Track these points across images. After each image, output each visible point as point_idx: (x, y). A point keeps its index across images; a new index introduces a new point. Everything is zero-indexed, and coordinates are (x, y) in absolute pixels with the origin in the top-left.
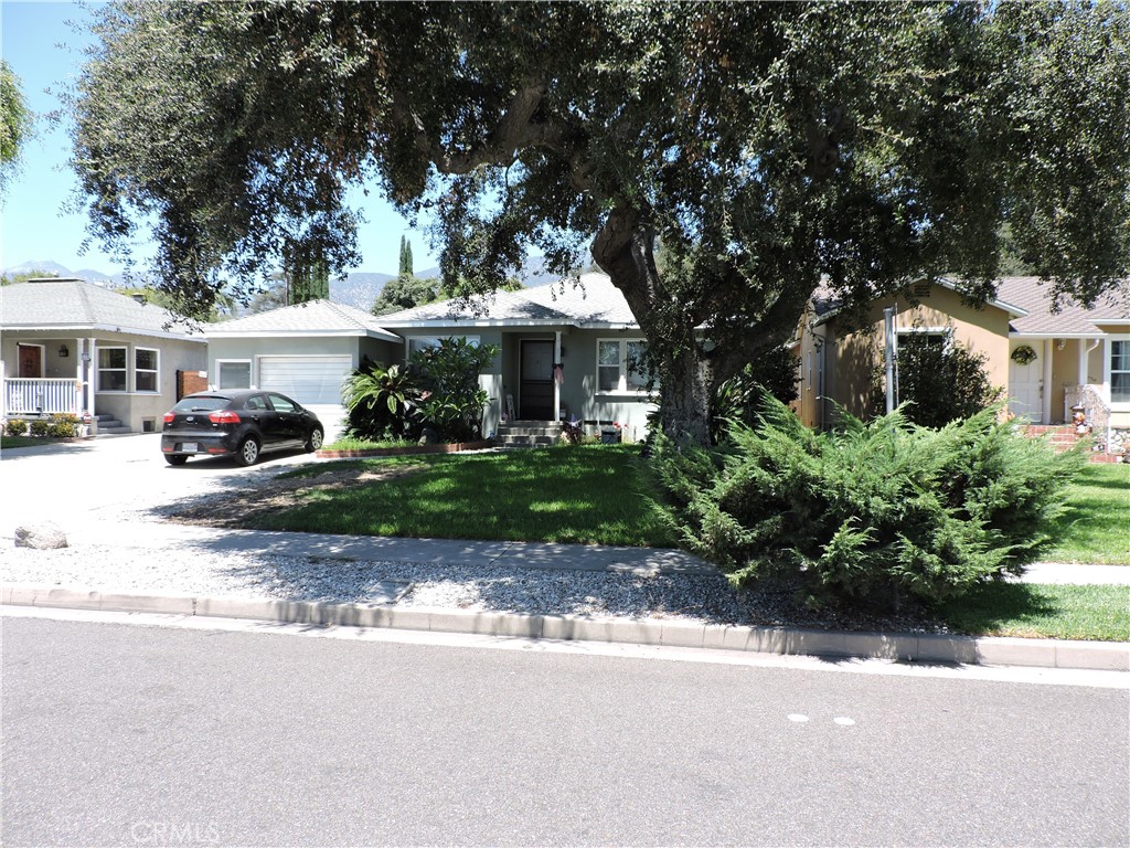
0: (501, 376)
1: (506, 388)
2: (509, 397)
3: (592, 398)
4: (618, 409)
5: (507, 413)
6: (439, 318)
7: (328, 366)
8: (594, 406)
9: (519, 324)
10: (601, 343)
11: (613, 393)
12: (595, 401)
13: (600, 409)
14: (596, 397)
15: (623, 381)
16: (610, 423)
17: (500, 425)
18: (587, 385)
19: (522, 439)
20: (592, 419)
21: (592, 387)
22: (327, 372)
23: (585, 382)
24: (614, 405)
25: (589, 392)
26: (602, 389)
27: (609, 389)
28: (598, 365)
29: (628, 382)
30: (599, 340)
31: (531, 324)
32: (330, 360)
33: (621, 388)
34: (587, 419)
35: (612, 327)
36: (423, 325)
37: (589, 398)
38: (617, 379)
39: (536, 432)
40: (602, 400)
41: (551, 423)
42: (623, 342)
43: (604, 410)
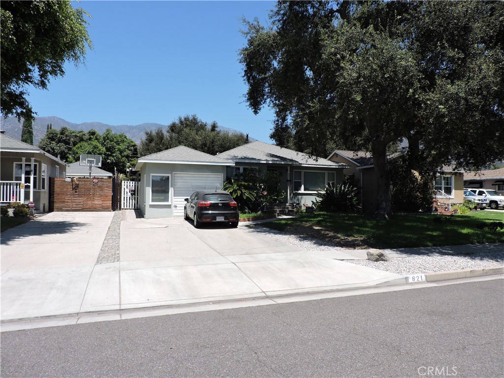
4: (301, 198)
7: (209, 179)
8: (292, 197)
9: (278, 163)
11: (300, 192)
12: (293, 195)
13: (295, 198)
14: (293, 193)
15: (303, 187)
18: (290, 189)
21: (292, 189)
22: (208, 182)
24: (300, 196)
25: (291, 191)
26: (295, 190)
27: (298, 190)
28: (294, 180)
30: (294, 170)
32: (211, 176)
33: (302, 191)
35: (302, 165)
37: (291, 194)
38: (301, 186)
40: (296, 195)
41: (287, 204)
42: (303, 171)
43: (296, 198)
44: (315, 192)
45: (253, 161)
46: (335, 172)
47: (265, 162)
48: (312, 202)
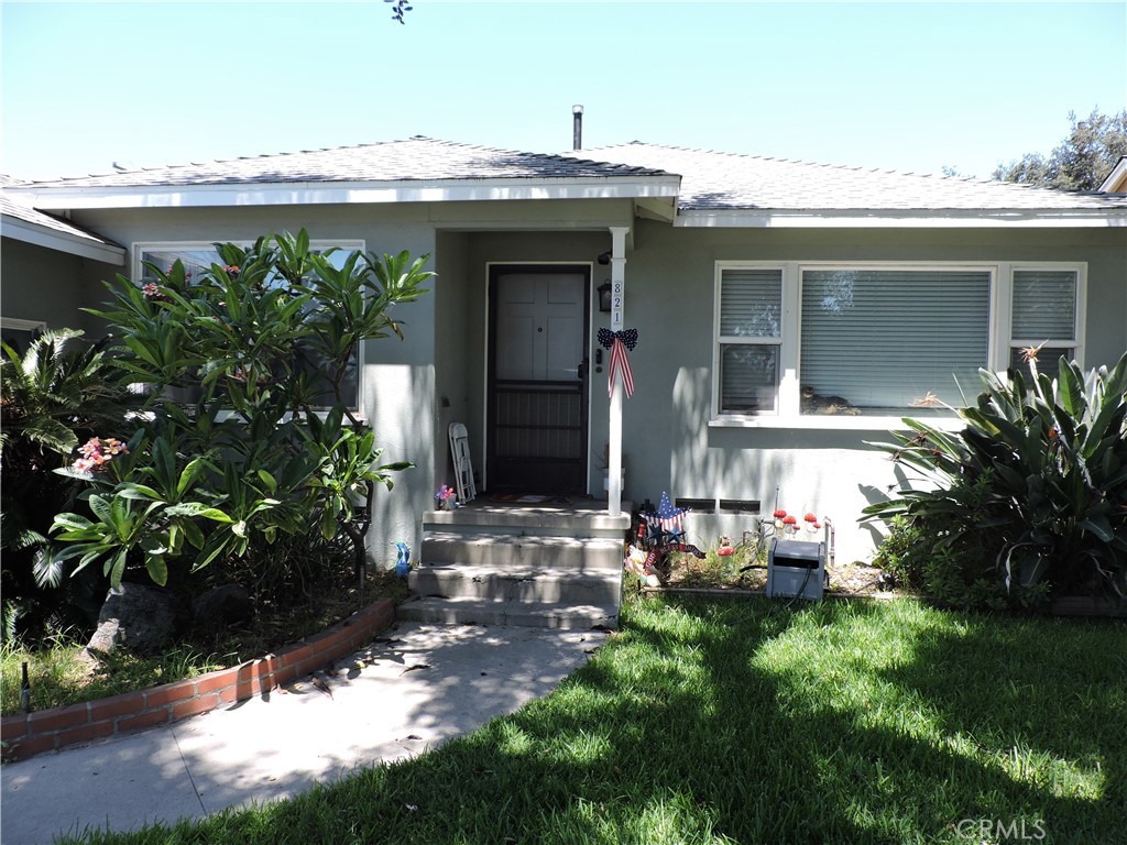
0: (432, 369)
1: (449, 406)
2: (459, 431)
3: (703, 438)
5: (452, 484)
6: (233, 181)
8: (706, 458)
10: (725, 273)
11: (763, 420)
12: (710, 444)
13: (727, 467)
14: (711, 430)
15: (789, 385)
16: (754, 507)
17: (433, 527)
18: (689, 397)
19: (510, 585)
20: (701, 495)
21: (702, 403)
23: (682, 386)
24: (768, 454)
25: (694, 419)
26: (728, 405)
27: (750, 408)
28: (718, 339)
29: (804, 389)
30: (722, 265)
31: (538, 193)
33: (785, 408)
34: (688, 495)
35: (777, 222)
36: (176, 200)
37: (692, 436)
38: (773, 381)
39: (553, 555)
40: (731, 442)
41: (600, 522)
42: (793, 272)
43: (737, 468)
44: (893, 423)
45: (317, 196)
46: (1081, 268)
47: (389, 196)
48: (868, 491)
